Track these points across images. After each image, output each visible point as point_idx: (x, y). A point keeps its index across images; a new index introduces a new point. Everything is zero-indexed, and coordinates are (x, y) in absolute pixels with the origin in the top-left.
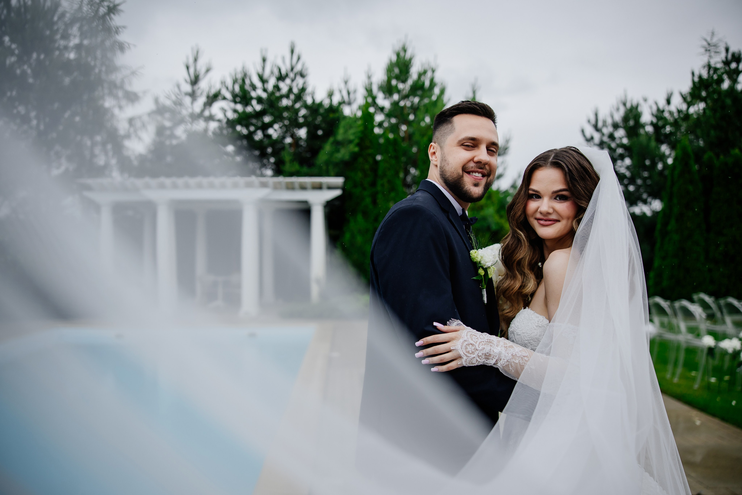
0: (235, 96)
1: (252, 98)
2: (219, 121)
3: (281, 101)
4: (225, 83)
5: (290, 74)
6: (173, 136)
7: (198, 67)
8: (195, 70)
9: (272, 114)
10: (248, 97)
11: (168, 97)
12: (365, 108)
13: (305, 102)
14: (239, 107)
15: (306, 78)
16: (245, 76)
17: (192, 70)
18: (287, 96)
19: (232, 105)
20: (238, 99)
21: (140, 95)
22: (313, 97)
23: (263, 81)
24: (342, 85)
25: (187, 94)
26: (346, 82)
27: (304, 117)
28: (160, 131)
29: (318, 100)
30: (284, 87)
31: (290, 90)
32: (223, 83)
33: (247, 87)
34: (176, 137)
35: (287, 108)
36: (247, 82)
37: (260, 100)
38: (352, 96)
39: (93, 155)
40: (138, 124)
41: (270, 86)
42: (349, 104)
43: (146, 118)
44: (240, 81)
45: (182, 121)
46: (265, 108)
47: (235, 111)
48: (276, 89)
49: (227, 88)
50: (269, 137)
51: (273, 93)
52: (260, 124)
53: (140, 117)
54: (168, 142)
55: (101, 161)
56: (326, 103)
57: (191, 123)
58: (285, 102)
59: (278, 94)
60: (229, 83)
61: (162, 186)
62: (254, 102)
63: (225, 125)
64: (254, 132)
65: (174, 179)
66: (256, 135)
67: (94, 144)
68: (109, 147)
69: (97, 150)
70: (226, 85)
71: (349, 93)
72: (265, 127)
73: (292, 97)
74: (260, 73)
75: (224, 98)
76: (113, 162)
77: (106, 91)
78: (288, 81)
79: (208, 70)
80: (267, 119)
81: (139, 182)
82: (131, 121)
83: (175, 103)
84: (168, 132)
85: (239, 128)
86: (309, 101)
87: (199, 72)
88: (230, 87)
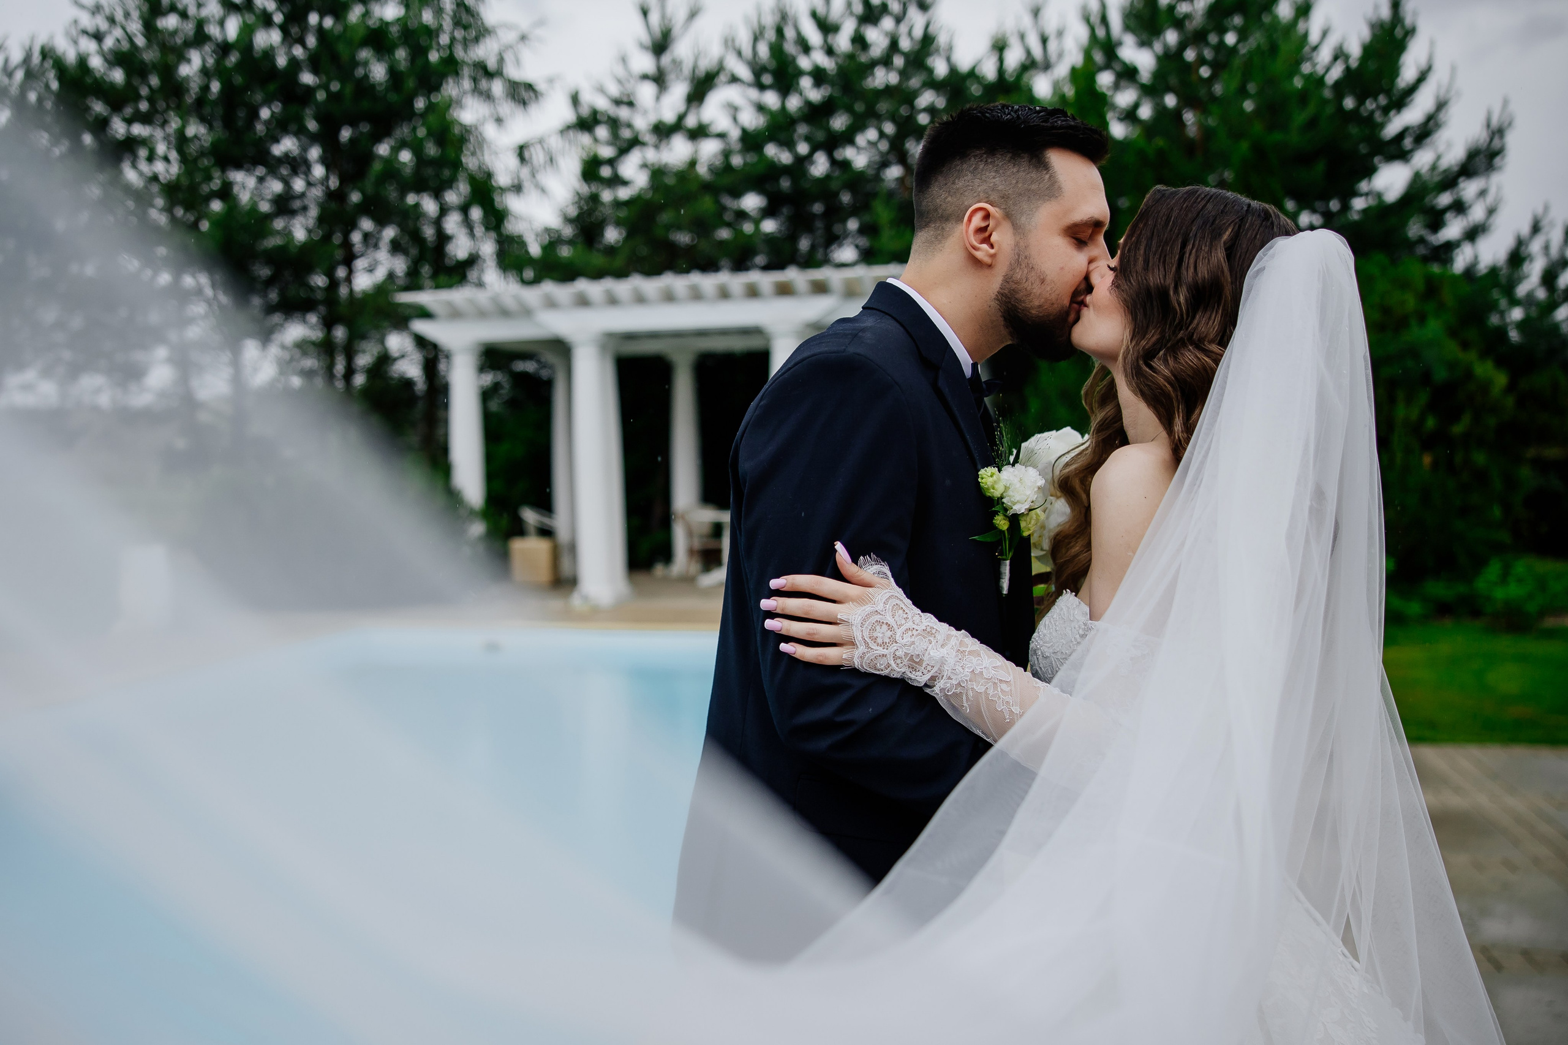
0: (758, 70)
1: (800, 73)
2: (722, 136)
3: (872, 74)
4: (733, 40)
5: (892, 4)
6: (617, 181)
7: (669, 9)
8: (663, 16)
9: (849, 110)
10: (790, 70)
11: (601, 90)
12: (1083, 77)
13: (930, 71)
14: (771, 99)
15: (931, 12)
16: (783, 18)
17: (654, 18)
18: (886, 61)
19: (754, 94)
20: (767, 79)
21: (541, 86)
22: (948, 59)
23: (827, 27)
24: (1027, 21)
25: (645, 77)
26: (1036, 12)
27: (931, 110)
28: (591, 169)
29: (964, 63)
30: (877, 37)
31: (894, 46)
32: (729, 42)
33: (790, 48)
34: (625, 183)
35: (888, 91)
36: (790, 33)
37: (819, 76)
38: (1052, 46)
39: (443, 238)
40: (537, 156)
41: (843, 41)
42: (1047, 66)
43: (555, 143)
44: (771, 35)
45: (635, 142)
46: (835, 95)
47: (761, 108)
48: (858, 46)
49: (739, 54)
50: (845, 165)
51: (851, 57)
52: (820, 136)
53: (541, 141)
54: (607, 196)
55: (460, 248)
56: (989, 71)
57: (657, 147)
58: (881, 78)
59: (863, 58)
60: (744, 40)
61: (583, 302)
62: (806, 83)
63: (736, 146)
64: (808, 158)
65: (609, 284)
66: (812, 163)
67: (444, 211)
68: (476, 213)
69: (452, 223)
70: (737, 44)
71: (1044, 40)
72: (832, 143)
73: (898, 61)
74: (821, 10)
75: (734, 79)
76: (488, 248)
77: (467, 84)
78: (887, 23)
79: (693, 14)
80: (839, 122)
81: (532, 295)
82: (522, 152)
83: (618, 102)
84: (606, 172)
85: (771, 150)
86: (940, 69)
87: (670, 20)
88: (747, 51)
